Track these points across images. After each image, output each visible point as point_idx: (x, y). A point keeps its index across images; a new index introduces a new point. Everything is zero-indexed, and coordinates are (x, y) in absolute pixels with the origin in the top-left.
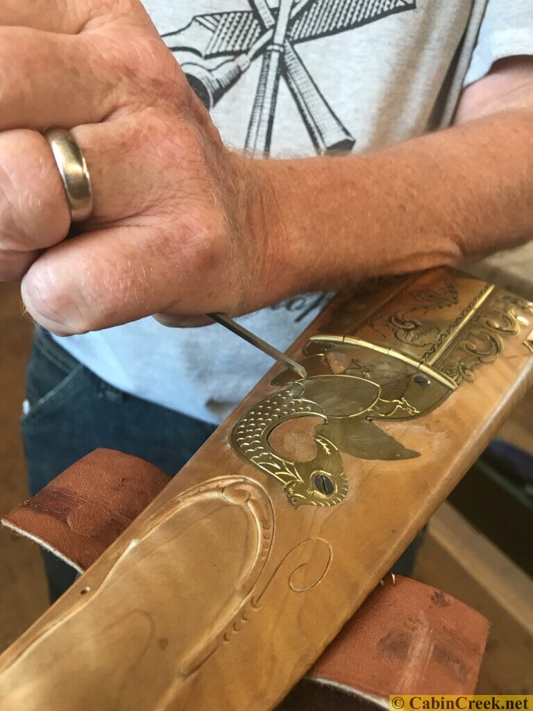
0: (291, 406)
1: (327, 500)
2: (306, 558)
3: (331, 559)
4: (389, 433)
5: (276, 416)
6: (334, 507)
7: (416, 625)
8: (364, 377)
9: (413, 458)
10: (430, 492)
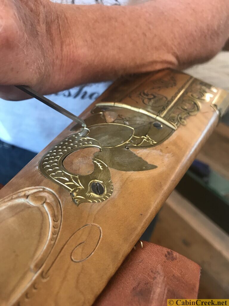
0: (80, 141)
1: (100, 198)
2: (84, 238)
3: (101, 237)
4: (139, 155)
5: (70, 148)
6: (104, 203)
7: (156, 275)
8: (125, 124)
9: (153, 169)
10: (163, 189)
